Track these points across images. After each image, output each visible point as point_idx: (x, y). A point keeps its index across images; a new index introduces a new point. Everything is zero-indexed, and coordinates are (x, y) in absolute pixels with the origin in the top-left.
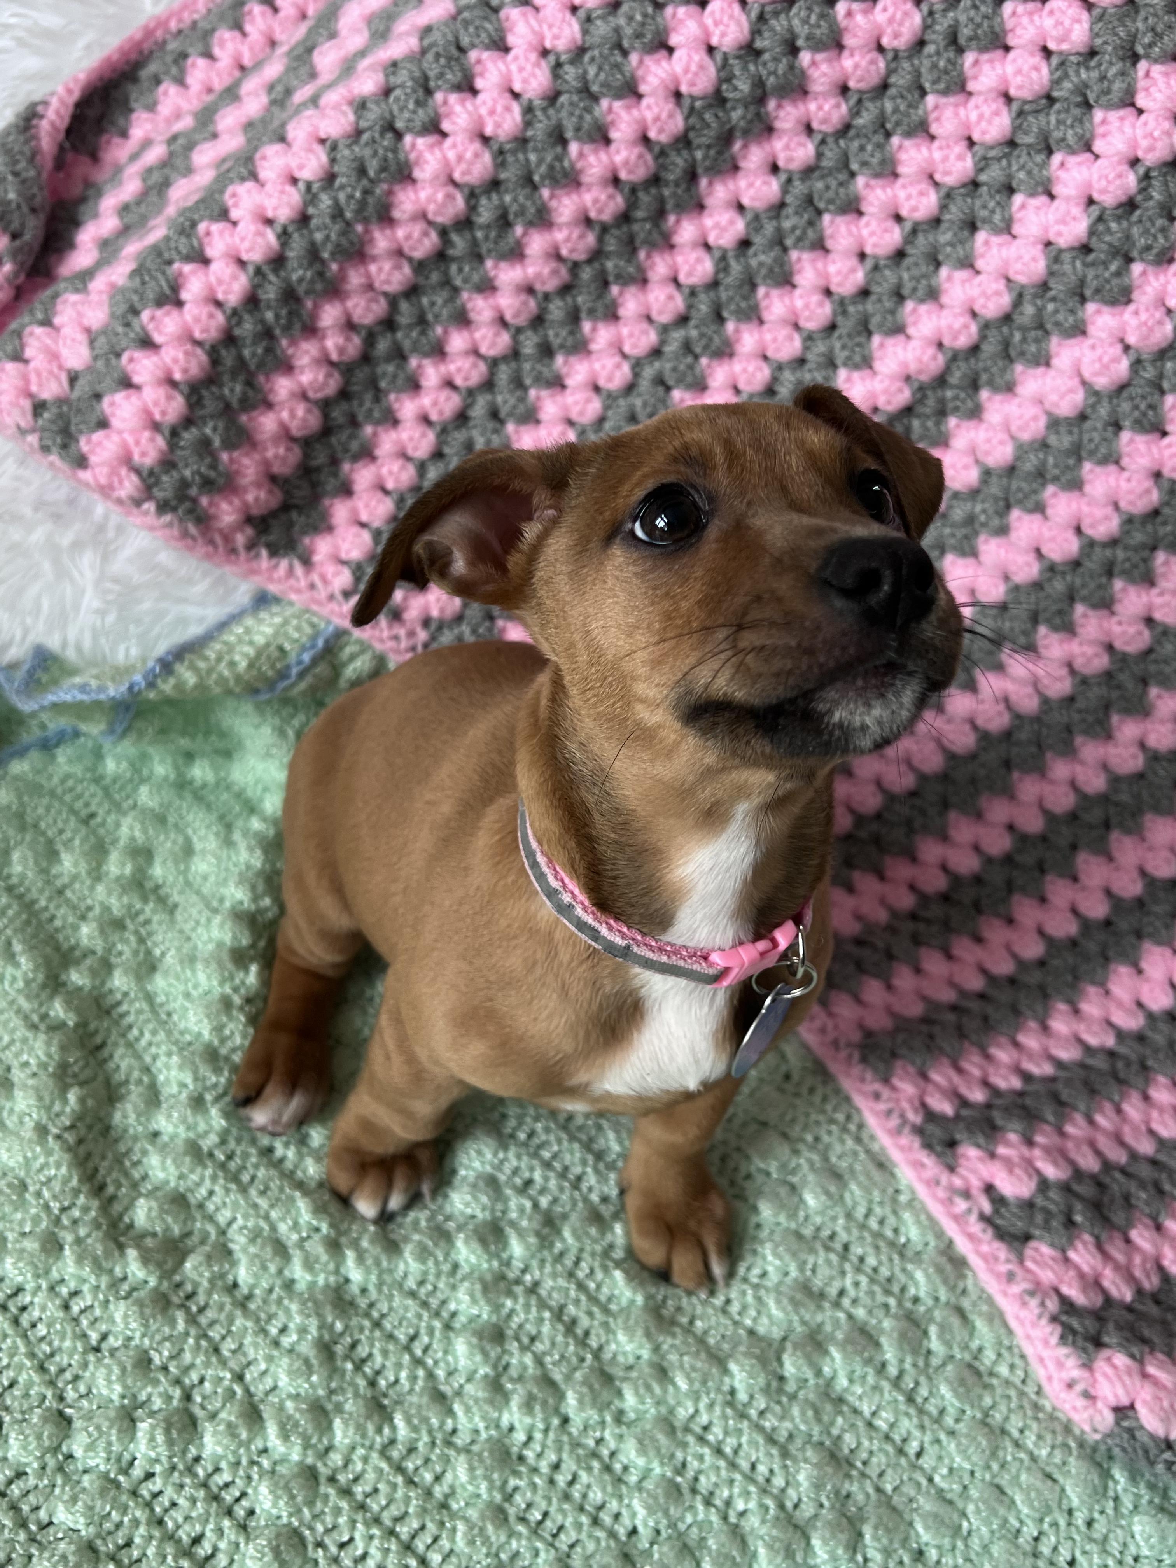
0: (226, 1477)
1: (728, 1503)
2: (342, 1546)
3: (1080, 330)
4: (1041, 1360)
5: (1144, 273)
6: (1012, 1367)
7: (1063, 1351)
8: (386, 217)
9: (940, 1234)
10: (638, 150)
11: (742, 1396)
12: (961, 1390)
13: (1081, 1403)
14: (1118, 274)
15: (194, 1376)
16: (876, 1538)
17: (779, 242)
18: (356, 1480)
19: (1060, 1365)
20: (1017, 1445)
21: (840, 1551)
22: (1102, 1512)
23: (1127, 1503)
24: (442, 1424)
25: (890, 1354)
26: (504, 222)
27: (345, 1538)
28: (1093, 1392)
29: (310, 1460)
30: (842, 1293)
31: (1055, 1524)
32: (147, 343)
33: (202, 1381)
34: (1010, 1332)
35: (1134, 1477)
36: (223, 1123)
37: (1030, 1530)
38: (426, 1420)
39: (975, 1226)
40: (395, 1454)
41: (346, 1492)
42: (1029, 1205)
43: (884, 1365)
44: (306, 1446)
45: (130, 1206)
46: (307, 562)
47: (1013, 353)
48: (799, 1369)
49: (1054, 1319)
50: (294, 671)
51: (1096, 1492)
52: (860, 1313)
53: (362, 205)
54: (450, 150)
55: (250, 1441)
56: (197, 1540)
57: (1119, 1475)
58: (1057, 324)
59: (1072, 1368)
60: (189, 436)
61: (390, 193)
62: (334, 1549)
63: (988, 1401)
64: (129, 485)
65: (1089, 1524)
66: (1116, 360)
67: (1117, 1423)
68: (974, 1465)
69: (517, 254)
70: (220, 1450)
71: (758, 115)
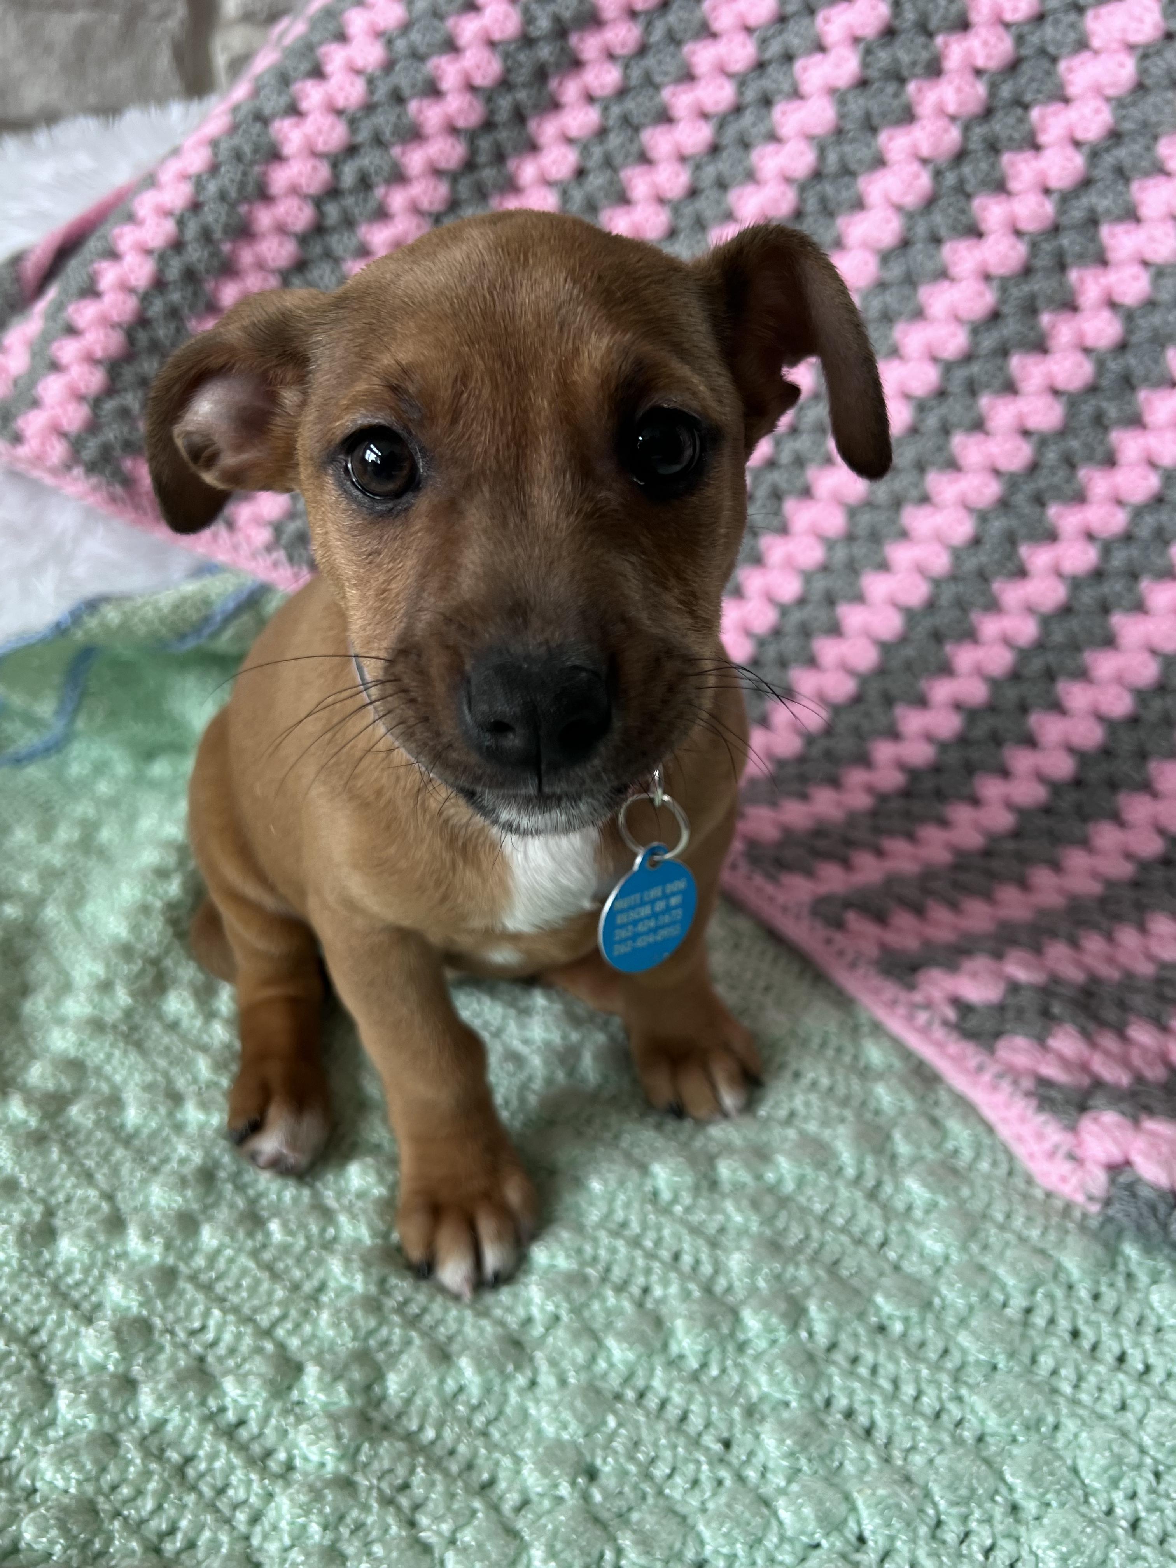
0: (78, 1276)
1: (646, 1290)
2: (193, 1333)
3: (880, 162)
4: (1020, 1139)
5: (920, 90)
6: (995, 1164)
7: (1042, 1118)
8: (264, 195)
9: (907, 1054)
10: (468, 97)
11: (666, 1195)
12: (930, 1179)
13: (1066, 1167)
14: (896, 95)
15: (61, 1197)
16: (822, 1309)
17: (608, 163)
18: (219, 1278)
19: (1040, 1136)
20: (1002, 1227)
21: (774, 1320)
22: (1112, 1285)
23: (1143, 1279)
24: (323, 1230)
25: (846, 1156)
26: (365, 183)
27: (197, 1325)
28: (1079, 1153)
29: (171, 1261)
30: (792, 1114)
31: (1050, 1297)
32: (72, 331)
33: (68, 1201)
34: (990, 1130)
35: (1148, 1250)
36: (130, 1001)
37: (1018, 1302)
38: (303, 1226)
39: (939, 1033)
40: (267, 1256)
41: (207, 1288)
42: (1001, 1008)
43: (840, 1170)
44: (168, 1246)
45: (25, 1068)
46: (231, 525)
47: (832, 206)
48: (734, 1171)
49: (1028, 1094)
50: (219, 618)
51: (1099, 1264)
52: (812, 1127)
53: (242, 186)
54: (310, 126)
55: (108, 1246)
56: (35, 1331)
57: (1131, 1251)
58: (860, 161)
59: (1055, 1134)
60: (110, 405)
61: (265, 174)
62: (182, 1335)
63: (965, 1192)
64: (58, 451)
65: (1096, 1297)
66: (917, 176)
67: (1113, 1181)
68: (948, 1246)
69: (382, 214)
70: (75, 1251)
71: (563, 49)
